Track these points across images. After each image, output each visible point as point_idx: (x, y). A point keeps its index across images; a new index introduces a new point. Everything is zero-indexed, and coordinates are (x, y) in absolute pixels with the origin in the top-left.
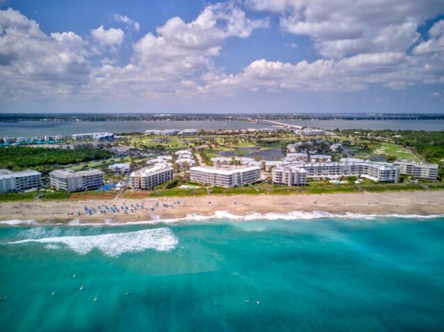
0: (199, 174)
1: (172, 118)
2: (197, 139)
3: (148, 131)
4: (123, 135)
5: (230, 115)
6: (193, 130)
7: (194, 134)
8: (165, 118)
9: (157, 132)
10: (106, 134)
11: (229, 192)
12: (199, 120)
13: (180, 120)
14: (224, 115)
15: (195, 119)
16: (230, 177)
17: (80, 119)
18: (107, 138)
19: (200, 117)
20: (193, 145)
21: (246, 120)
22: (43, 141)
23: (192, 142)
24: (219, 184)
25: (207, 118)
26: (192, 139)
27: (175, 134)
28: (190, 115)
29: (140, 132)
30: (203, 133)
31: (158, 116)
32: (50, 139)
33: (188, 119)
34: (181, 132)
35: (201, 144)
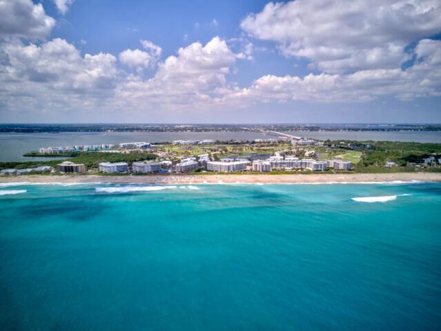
0: (212, 165)
1: (191, 129)
2: (213, 147)
3: (176, 142)
4: (156, 144)
5: (245, 126)
6: (210, 141)
7: (211, 143)
8: (185, 129)
9: (182, 142)
10: (145, 144)
11: (227, 174)
12: (217, 131)
13: (199, 131)
14: (240, 125)
15: (213, 130)
16: (229, 167)
17: (111, 130)
18: (146, 146)
19: (217, 128)
20: (209, 151)
21: (258, 131)
22: (101, 148)
23: (209, 149)
24: (223, 170)
25: (223, 129)
26: (209, 147)
27: (196, 144)
28: (208, 126)
29: (169, 142)
30: (218, 143)
31: (178, 127)
32: (106, 147)
33: (206, 130)
34: (201, 142)
35: (215, 151)
